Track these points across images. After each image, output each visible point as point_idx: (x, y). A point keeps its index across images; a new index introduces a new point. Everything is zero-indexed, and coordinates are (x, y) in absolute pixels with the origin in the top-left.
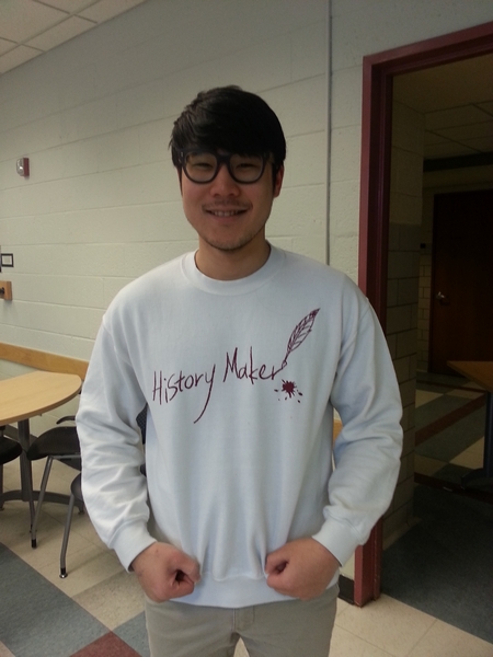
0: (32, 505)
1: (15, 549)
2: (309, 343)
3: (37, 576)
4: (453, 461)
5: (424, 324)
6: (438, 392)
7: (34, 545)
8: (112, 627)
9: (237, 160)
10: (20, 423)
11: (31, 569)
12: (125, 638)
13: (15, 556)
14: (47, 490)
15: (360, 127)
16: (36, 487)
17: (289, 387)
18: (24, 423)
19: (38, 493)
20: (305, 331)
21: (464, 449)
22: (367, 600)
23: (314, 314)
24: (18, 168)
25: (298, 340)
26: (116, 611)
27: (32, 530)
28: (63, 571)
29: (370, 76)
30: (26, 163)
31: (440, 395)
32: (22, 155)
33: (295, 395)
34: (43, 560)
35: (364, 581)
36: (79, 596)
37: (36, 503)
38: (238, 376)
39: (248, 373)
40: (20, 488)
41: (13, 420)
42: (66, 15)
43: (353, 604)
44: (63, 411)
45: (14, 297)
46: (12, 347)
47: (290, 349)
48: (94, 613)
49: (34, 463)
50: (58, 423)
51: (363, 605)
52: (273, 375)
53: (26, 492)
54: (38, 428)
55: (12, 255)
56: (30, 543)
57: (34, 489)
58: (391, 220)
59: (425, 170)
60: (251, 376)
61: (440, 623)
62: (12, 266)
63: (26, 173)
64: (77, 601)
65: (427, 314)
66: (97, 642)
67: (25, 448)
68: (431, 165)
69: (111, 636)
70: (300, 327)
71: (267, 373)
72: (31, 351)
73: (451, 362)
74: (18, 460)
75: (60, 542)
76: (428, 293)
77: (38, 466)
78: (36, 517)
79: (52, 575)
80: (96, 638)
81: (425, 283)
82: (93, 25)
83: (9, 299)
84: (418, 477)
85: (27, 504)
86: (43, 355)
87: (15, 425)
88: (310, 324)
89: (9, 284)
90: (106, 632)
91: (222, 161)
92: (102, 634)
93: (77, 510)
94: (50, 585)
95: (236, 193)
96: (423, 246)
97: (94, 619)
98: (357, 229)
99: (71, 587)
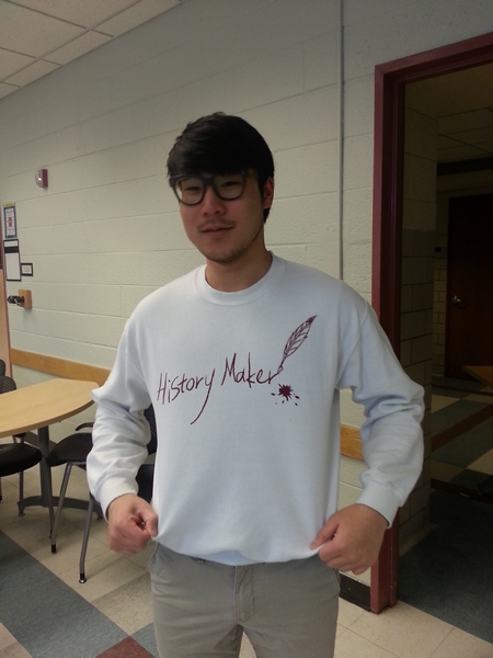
0: (52, 511)
1: (36, 554)
2: (305, 348)
3: (57, 581)
4: (471, 467)
5: (439, 329)
6: (454, 397)
7: (54, 550)
8: (130, 632)
9: (220, 180)
10: (40, 430)
11: (51, 574)
12: (143, 644)
13: (35, 562)
14: (66, 496)
15: (372, 136)
16: (56, 492)
17: (285, 391)
18: (44, 430)
19: (58, 498)
20: (301, 337)
21: (481, 455)
22: (384, 607)
23: (310, 321)
24: (37, 179)
25: (294, 346)
26: (134, 616)
27: (52, 536)
28: (83, 576)
29: (382, 84)
30: (45, 174)
31: (457, 400)
32: (41, 166)
33: (292, 399)
34: (63, 565)
35: (380, 587)
36: (98, 601)
37: (55, 508)
38: (236, 380)
39: (246, 377)
40: (40, 494)
41: (33, 427)
42: (83, 30)
43: (369, 611)
44: (81, 418)
45: (34, 305)
46: (32, 354)
47: (286, 355)
48: (113, 618)
49: (53, 469)
50: (77, 429)
51: (379, 612)
52: (270, 379)
53: (46, 498)
54: (57, 435)
55: (31, 264)
56: (50, 548)
57: (54, 495)
58: (404, 227)
59: (438, 174)
60: (248, 380)
61: (458, 631)
62: (31, 275)
63: (45, 184)
64: (96, 606)
65: (443, 318)
66: (115, 647)
67: (45, 454)
68: (444, 169)
69: (129, 640)
70: (296, 334)
71: (264, 377)
72: (50, 358)
73: (468, 367)
74: (38, 466)
75: (79, 547)
76: (444, 297)
77: (57, 472)
78: (56, 523)
79: (72, 580)
80: (114, 642)
81: (440, 287)
82: (110, 38)
83: (29, 308)
84: (435, 483)
85: (46, 510)
86: (62, 362)
87: (36, 432)
88: (305, 330)
89: (29, 293)
90: (125, 637)
91: (207, 183)
92: (121, 639)
93: (95, 516)
94: (69, 590)
95: (221, 210)
96: (438, 250)
97: (113, 624)
98: (370, 236)
99: (90, 592)
